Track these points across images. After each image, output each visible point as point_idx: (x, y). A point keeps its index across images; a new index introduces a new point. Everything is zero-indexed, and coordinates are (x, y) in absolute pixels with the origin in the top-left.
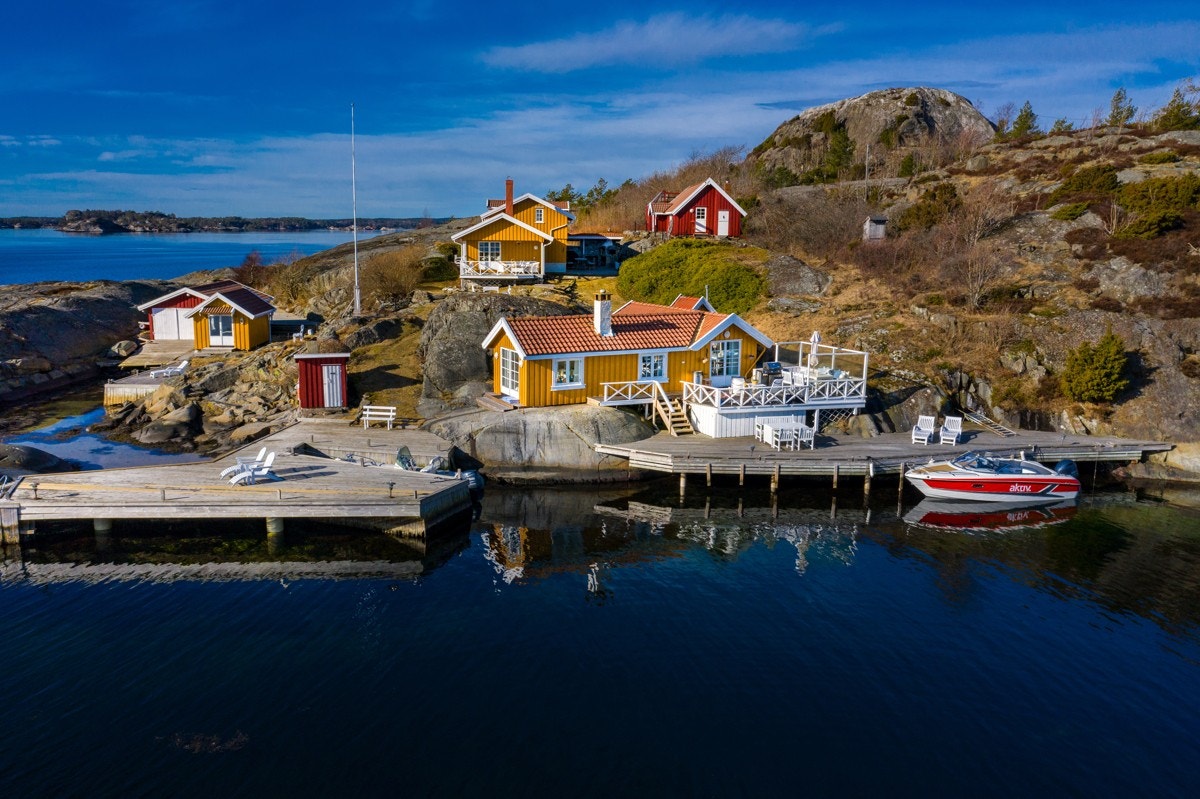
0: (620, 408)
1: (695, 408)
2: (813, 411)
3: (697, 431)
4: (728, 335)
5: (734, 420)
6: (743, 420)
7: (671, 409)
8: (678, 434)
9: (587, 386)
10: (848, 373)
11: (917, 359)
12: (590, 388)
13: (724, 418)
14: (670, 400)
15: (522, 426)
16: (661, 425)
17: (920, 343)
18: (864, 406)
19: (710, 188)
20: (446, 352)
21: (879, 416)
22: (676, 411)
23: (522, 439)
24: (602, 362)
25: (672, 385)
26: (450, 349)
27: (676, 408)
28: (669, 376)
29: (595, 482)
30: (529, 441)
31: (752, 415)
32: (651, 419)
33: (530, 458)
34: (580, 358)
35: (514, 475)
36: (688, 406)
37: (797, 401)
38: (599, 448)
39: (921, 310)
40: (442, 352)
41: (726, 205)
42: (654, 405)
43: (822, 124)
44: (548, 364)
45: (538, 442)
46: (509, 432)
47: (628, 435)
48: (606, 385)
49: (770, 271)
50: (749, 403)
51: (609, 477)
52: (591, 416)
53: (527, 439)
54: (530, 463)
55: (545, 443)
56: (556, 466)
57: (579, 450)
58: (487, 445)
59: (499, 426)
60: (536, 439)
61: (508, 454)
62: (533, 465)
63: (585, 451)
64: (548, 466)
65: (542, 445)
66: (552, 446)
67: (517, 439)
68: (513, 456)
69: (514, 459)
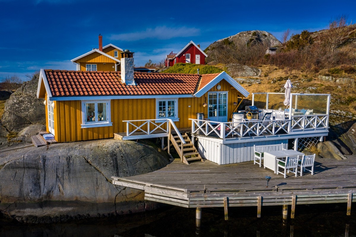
0: (140, 141)
1: (201, 139)
2: (293, 140)
3: (204, 158)
4: (219, 87)
5: (235, 149)
6: (242, 149)
7: (183, 142)
8: (189, 162)
9: (113, 124)
10: (312, 111)
11: (341, 103)
12: (116, 126)
13: (228, 147)
14: (182, 134)
15: (41, 162)
16: (175, 155)
17: (341, 94)
18: (327, 135)
19: (192, 45)
20: (18, 104)
21: (336, 141)
22: (187, 142)
23: (42, 174)
24: (126, 105)
25: (181, 123)
26: (22, 102)
27: (186, 140)
28: (179, 116)
29: (111, 216)
30: (49, 175)
31: (251, 144)
32: (167, 149)
33: (49, 192)
34: (106, 101)
35: (28, 212)
36: (195, 138)
37: (282, 132)
38: (116, 181)
39: (327, 78)
40: (15, 103)
41: (198, 52)
42: (169, 139)
43: (225, 42)
44: (77, 104)
45: (57, 177)
46: (29, 168)
47: (145, 166)
48: (128, 122)
49: (228, 68)
50: (247, 135)
51: (126, 210)
52: (110, 149)
53: (46, 174)
54: (48, 198)
55: (64, 177)
56: (74, 200)
57: (97, 183)
58: (6, 181)
59: (19, 162)
60: (56, 174)
61: (26, 190)
62: (51, 200)
63: (103, 185)
64: (65, 200)
65: (61, 179)
66: (71, 180)
67: (37, 174)
68: (31, 191)
69: (32, 195)
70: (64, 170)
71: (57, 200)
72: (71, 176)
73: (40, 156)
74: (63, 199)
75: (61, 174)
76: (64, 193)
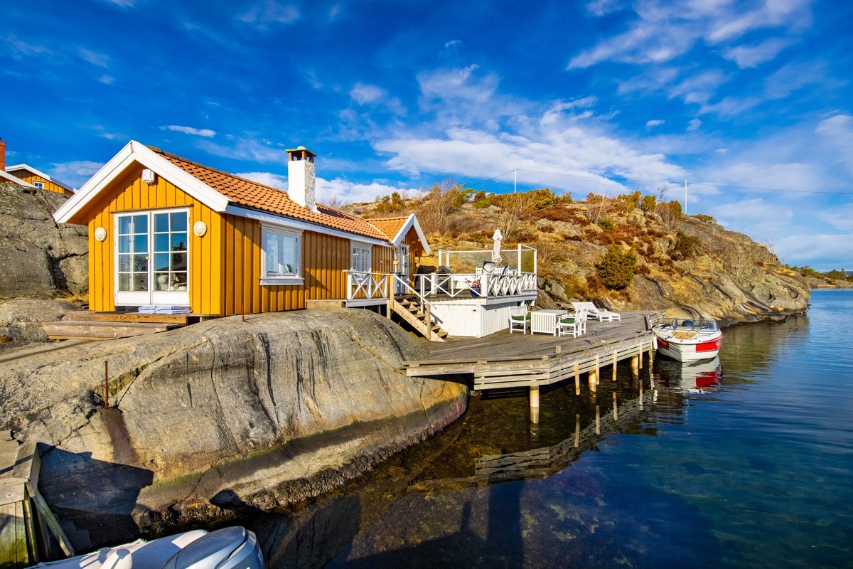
9: (305, 282)
15: (259, 347)
23: (262, 380)
30: (278, 380)
33: (290, 419)
38: (416, 368)
44: (255, 232)
45: (300, 379)
46: (226, 367)
53: (272, 376)
54: (292, 433)
55: (315, 378)
56: (349, 424)
57: (382, 379)
58: (165, 413)
59: (200, 355)
60: (296, 373)
61: (237, 424)
62: (300, 436)
63: (392, 380)
64: (332, 428)
65: (308, 384)
66: (331, 381)
67: (250, 381)
68: (252, 425)
69: (255, 434)
70: (314, 362)
71: (313, 432)
72: (329, 372)
73: (252, 335)
74: (327, 428)
75: (308, 370)
76: (322, 413)
